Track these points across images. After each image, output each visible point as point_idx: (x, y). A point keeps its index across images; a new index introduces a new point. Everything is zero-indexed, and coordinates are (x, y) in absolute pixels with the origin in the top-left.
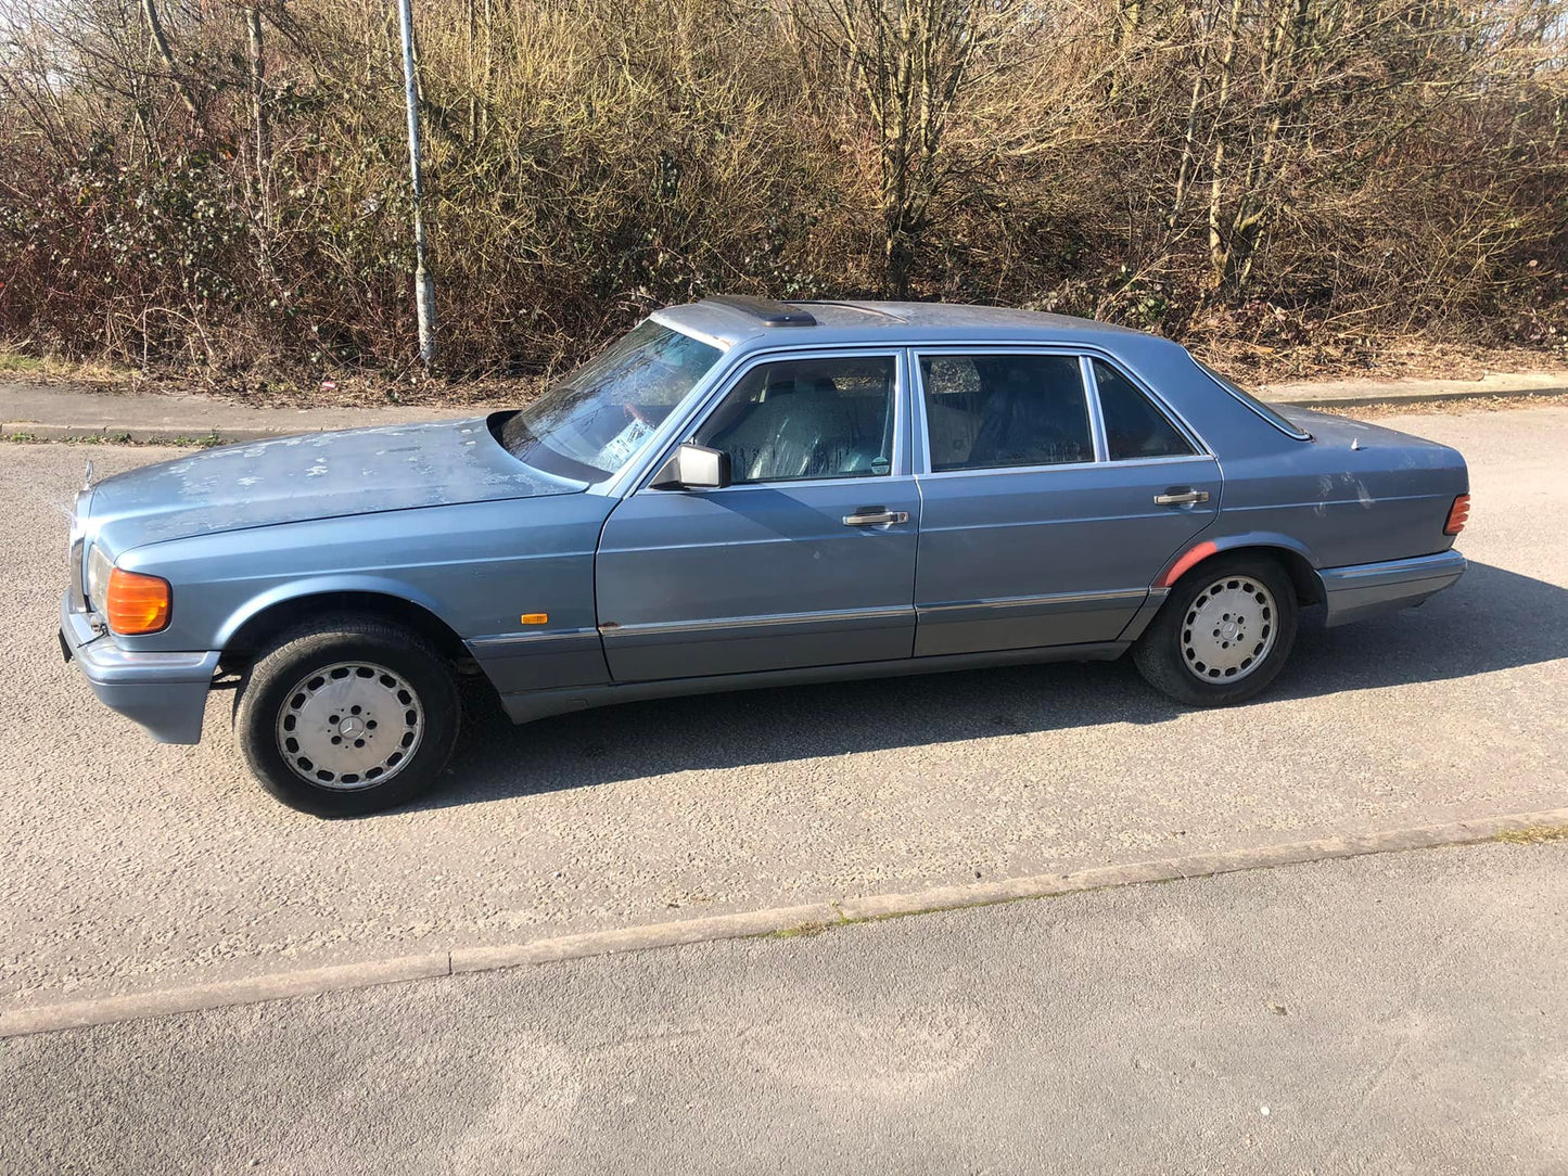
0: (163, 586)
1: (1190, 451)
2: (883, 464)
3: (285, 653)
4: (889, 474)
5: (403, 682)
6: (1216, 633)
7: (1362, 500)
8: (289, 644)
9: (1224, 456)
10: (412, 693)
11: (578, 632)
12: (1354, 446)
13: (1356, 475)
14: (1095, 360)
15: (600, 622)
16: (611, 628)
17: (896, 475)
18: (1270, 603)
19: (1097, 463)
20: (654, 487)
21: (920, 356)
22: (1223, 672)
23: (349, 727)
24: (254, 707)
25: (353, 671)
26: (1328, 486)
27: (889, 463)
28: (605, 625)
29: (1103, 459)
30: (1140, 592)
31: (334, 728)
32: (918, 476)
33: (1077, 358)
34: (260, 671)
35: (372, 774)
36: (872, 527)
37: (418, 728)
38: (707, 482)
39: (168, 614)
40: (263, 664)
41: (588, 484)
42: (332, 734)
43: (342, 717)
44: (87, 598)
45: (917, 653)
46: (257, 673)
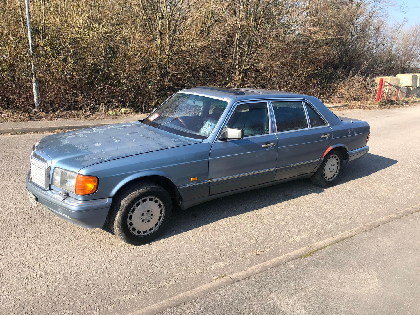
0: (96, 179)
1: (325, 124)
2: (267, 131)
3: (131, 196)
4: (269, 133)
5: (160, 201)
6: (330, 169)
7: (355, 135)
8: (132, 193)
9: (331, 125)
10: (162, 204)
11: (204, 182)
12: (352, 122)
13: (354, 129)
14: (305, 102)
15: (209, 179)
16: (212, 180)
17: (270, 134)
18: (339, 160)
19: (309, 128)
20: (220, 140)
21: (272, 102)
22: (330, 178)
23: (146, 217)
24: (122, 214)
25: (148, 199)
26: (350, 132)
27: (269, 130)
28: (210, 179)
30: (318, 160)
31: (142, 217)
32: (275, 134)
33: (301, 102)
34: (124, 203)
35: (150, 230)
36: (268, 147)
37: (163, 214)
38: (238, 138)
39: (97, 187)
40: (125, 200)
41: (202, 140)
42: (142, 219)
43: (145, 214)
44: (50, 185)
45: (274, 180)
46: (123, 203)
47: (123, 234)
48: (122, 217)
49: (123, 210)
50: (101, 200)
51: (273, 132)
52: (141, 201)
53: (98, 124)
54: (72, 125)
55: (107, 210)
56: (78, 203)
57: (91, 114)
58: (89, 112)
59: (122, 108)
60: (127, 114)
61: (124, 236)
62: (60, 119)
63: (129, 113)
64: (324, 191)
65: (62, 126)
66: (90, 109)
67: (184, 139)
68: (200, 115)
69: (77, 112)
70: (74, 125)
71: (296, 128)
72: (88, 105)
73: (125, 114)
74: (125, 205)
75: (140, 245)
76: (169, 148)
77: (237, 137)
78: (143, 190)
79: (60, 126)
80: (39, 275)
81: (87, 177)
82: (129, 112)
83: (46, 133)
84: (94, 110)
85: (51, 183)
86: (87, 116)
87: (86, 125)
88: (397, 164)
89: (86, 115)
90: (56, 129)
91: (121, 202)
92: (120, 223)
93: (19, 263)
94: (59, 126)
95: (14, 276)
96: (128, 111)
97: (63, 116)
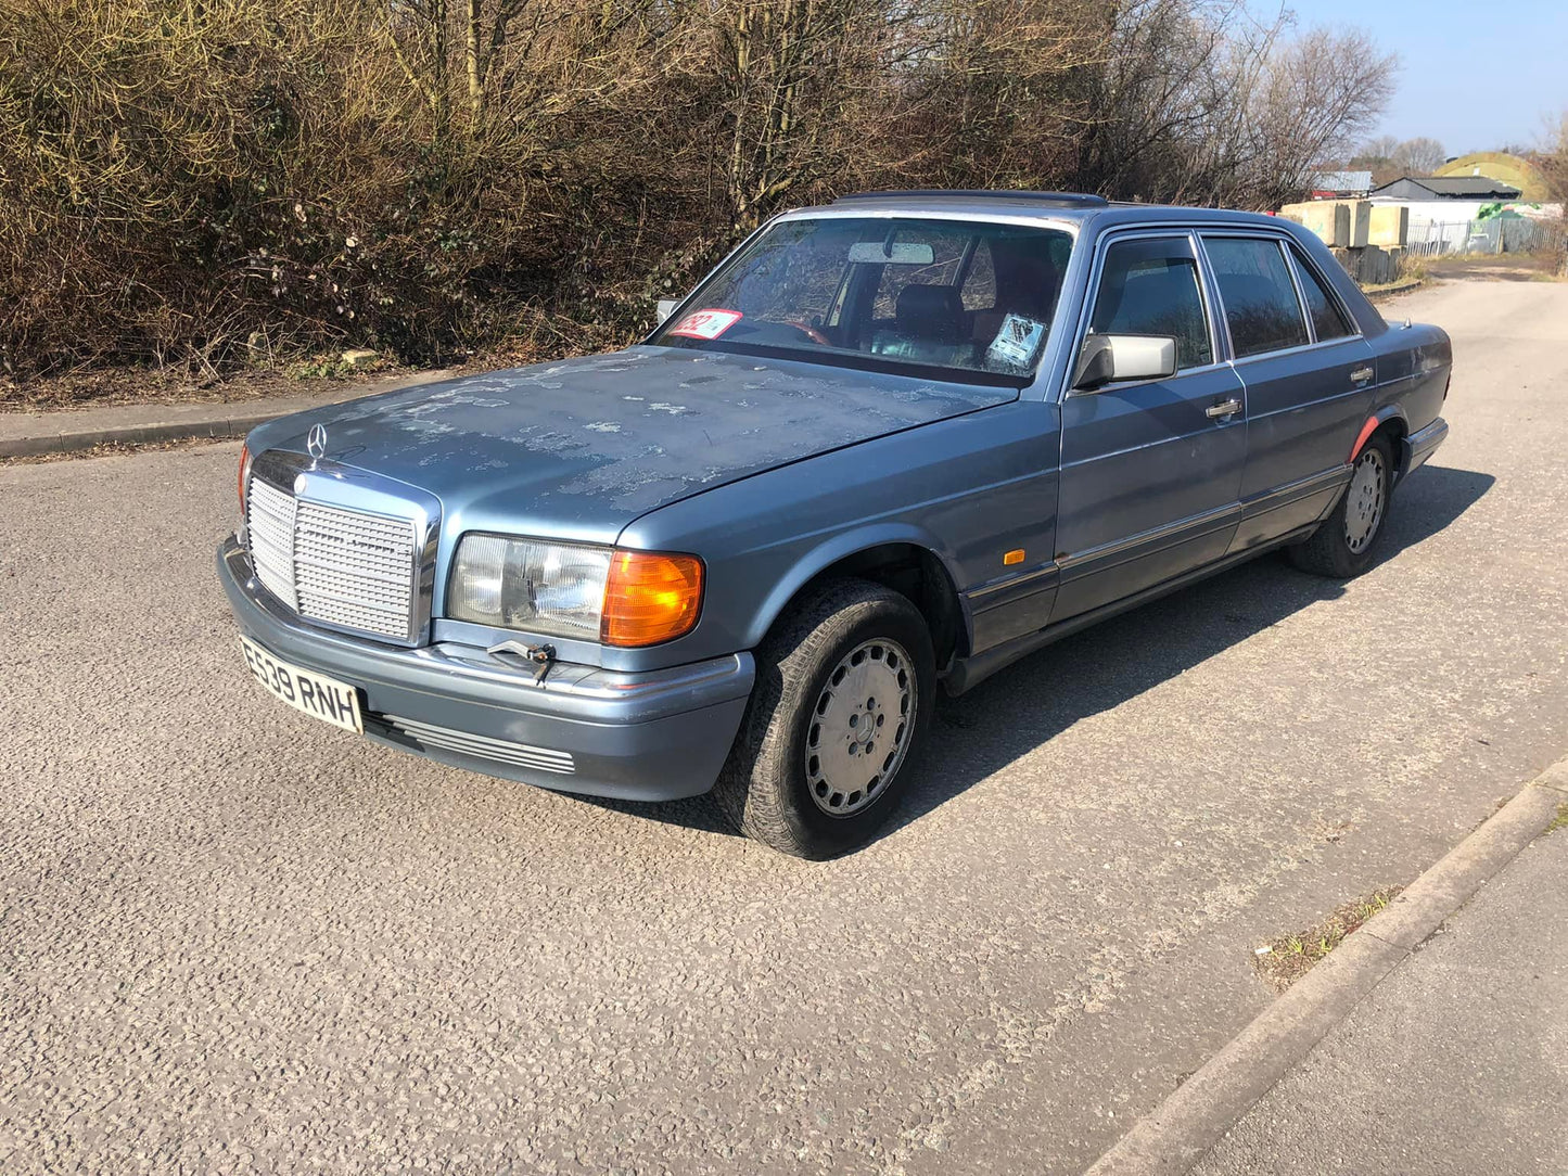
0: (697, 566)
1: (1350, 331)
2: (1208, 351)
4: (1212, 362)
5: (905, 662)
6: (1360, 504)
7: (1425, 372)
8: (821, 626)
9: (1367, 334)
10: (908, 672)
11: (1042, 568)
12: (1407, 324)
13: (1423, 349)
14: (1289, 243)
15: (1056, 555)
16: (1065, 559)
17: (1217, 362)
18: (1382, 472)
19: (1311, 346)
20: (1077, 388)
21: (1203, 237)
22: (1358, 543)
23: (863, 728)
25: (869, 653)
26: (1414, 359)
27: (1211, 349)
28: (1059, 557)
29: (1314, 342)
30: (1340, 470)
31: (852, 732)
32: (1231, 363)
33: (1277, 241)
34: (794, 669)
35: (871, 786)
36: (1222, 418)
37: (908, 715)
38: (1159, 372)
39: (700, 606)
40: (797, 660)
41: (1016, 390)
42: (850, 742)
43: (859, 715)
44: (433, 620)
45: (1230, 551)
46: (791, 672)
47: (792, 811)
48: (793, 733)
49: (798, 702)
50: (714, 662)
51: (1222, 360)
52: (847, 660)
53: (272, 414)
54: (162, 424)
55: (739, 708)
56: (614, 688)
57: (223, 378)
58: (208, 372)
59: (343, 351)
60: (373, 371)
61: (795, 820)
62: (92, 403)
63: (380, 369)
64: (1344, 591)
65: (118, 428)
66: (213, 357)
67: (937, 388)
68: (834, 322)
69: (156, 373)
70: (172, 424)
71: (1261, 349)
72: (200, 342)
73: (366, 371)
74: (803, 680)
75: (836, 856)
76: (917, 423)
77: (1157, 370)
78: (856, 610)
79: (108, 430)
80: (486, 1042)
81: (655, 559)
82: (377, 364)
83: (51, 461)
84: (230, 361)
85: (439, 611)
86: (207, 387)
87: (222, 420)
88: (1494, 489)
89: (201, 384)
90: (91, 444)
91: (782, 669)
92: (785, 764)
93: (346, 1002)
94: (103, 430)
95: (368, 1064)
96: (370, 358)
97: (98, 390)
